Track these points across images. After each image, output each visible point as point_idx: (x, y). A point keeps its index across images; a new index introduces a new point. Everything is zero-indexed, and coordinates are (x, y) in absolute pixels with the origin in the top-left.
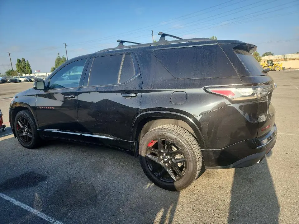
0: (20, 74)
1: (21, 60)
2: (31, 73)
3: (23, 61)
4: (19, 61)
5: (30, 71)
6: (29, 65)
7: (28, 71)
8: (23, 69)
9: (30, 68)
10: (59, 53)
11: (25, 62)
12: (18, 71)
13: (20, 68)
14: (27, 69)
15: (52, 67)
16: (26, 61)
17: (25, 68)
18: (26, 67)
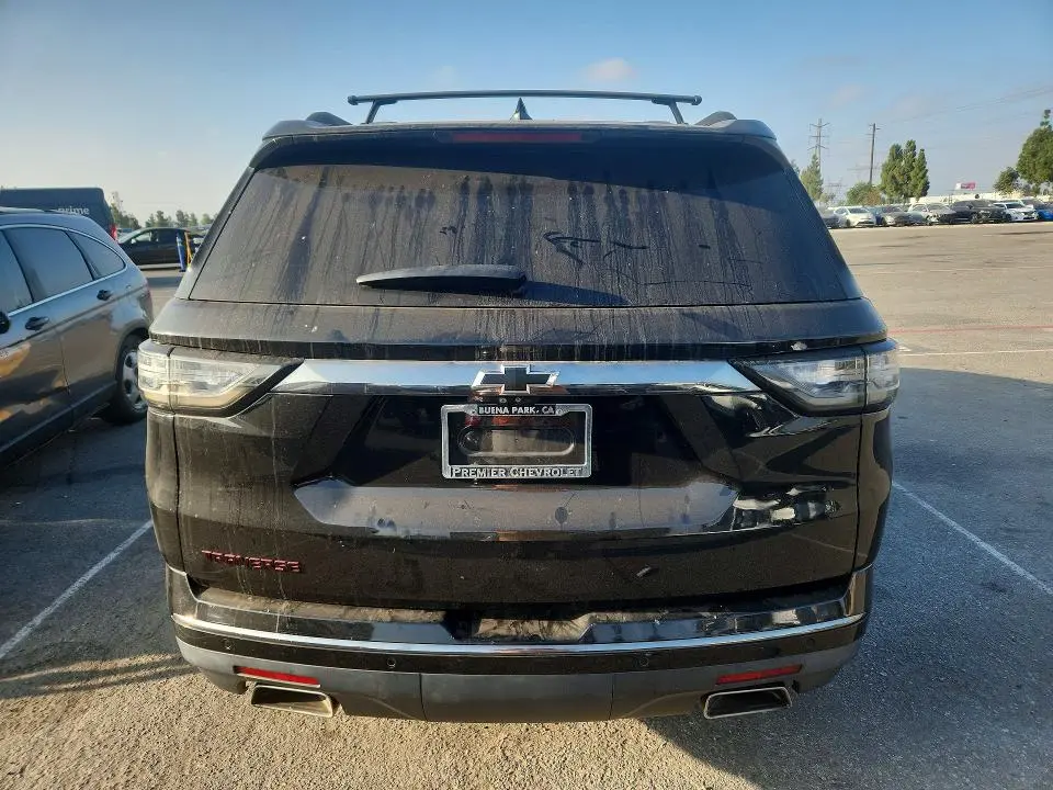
0: (886, 197)
1: (904, 147)
2: (924, 193)
3: (907, 151)
4: (896, 153)
5: (920, 187)
6: (922, 167)
7: (915, 186)
8: (900, 180)
9: (924, 175)
10: (1048, 112)
11: (915, 155)
12: (883, 189)
13: (894, 177)
14: (913, 179)
15: (1005, 170)
16: (918, 151)
17: (909, 178)
18: (912, 174)
